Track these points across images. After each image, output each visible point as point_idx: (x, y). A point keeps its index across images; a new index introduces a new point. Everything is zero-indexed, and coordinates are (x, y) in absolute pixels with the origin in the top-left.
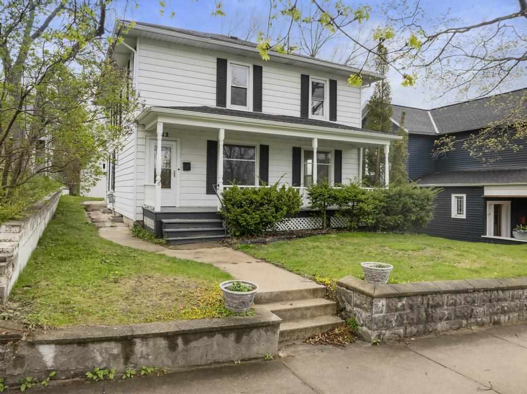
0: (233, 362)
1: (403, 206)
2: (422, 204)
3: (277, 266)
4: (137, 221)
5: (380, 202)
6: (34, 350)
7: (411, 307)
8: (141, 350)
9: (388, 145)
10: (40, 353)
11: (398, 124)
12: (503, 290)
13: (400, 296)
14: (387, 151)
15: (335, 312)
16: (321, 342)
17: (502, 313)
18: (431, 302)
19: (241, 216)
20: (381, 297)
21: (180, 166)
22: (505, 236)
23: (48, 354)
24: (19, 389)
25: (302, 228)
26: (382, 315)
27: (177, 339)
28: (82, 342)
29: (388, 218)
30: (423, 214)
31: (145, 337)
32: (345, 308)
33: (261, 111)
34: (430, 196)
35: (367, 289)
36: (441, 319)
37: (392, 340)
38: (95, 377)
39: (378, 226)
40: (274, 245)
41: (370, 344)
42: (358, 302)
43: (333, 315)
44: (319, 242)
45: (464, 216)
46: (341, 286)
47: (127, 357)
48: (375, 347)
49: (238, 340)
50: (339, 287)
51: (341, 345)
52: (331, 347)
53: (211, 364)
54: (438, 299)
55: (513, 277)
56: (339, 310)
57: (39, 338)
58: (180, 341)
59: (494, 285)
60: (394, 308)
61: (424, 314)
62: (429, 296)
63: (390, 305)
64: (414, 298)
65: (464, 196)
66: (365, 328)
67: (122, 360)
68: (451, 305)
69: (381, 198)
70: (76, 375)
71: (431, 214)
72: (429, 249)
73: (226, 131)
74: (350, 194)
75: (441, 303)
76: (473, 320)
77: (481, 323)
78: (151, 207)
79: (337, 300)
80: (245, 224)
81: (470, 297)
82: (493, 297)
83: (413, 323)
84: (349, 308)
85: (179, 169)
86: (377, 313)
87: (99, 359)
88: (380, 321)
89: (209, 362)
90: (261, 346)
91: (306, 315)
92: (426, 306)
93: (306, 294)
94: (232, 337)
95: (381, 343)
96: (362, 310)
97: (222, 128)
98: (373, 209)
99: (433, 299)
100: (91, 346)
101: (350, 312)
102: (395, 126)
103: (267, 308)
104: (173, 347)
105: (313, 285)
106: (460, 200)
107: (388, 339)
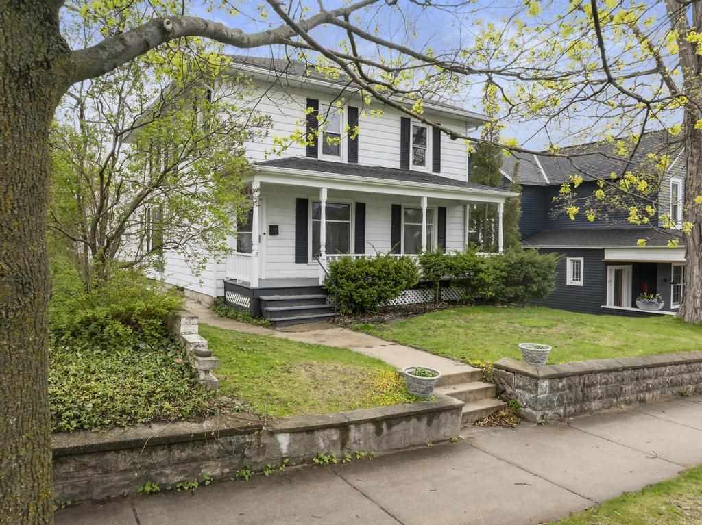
0: (425, 444)
1: (524, 276)
2: (544, 273)
3: (416, 348)
4: (218, 297)
5: (501, 271)
6: (273, 439)
7: (570, 387)
8: (354, 435)
9: (502, 202)
10: (277, 441)
11: (510, 178)
12: (648, 367)
13: (561, 377)
14: (501, 210)
15: (494, 395)
16: (489, 425)
17: (647, 391)
18: (587, 382)
19: (355, 291)
20: (545, 378)
21: (266, 229)
22: (626, 306)
23: (284, 440)
24: (264, 474)
25: (411, 302)
26: (545, 395)
27: (382, 423)
28: (310, 430)
29: (509, 289)
30: (546, 284)
31: (358, 423)
32: (505, 390)
33: (357, 162)
34: (552, 264)
35: (530, 370)
36: (595, 398)
37: (553, 419)
38: (321, 463)
39: (497, 299)
40: (396, 325)
41: (536, 425)
42: (521, 384)
43: (492, 398)
44: (441, 319)
45: (581, 283)
46: (499, 369)
47: (344, 442)
48: (540, 426)
49: (429, 423)
50: (497, 370)
51: (508, 426)
52: (501, 428)
53: (408, 447)
54: (592, 378)
55: (656, 354)
56: (499, 393)
57: (278, 427)
58: (384, 426)
59: (641, 363)
60: (556, 388)
61: (581, 393)
62: (585, 376)
63: (553, 385)
64: (572, 378)
65: (582, 260)
66: (528, 410)
67: (339, 446)
68: (603, 384)
69: (502, 267)
70: (304, 461)
71: (553, 284)
72: (561, 326)
73: (329, 190)
74: (468, 263)
75: (595, 382)
76: (622, 399)
77: (629, 402)
78: (239, 281)
79: (495, 382)
80: (360, 300)
81: (620, 375)
82: (640, 374)
83: (572, 403)
84: (509, 390)
85: (264, 234)
86: (542, 393)
87: (322, 445)
88: (544, 401)
89: (406, 445)
90: (448, 428)
91: (469, 399)
92: (582, 385)
93: (465, 377)
94: (425, 421)
95: (544, 423)
96: (524, 392)
97: (324, 186)
98: (494, 280)
99: (588, 379)
100: (317, 433)
101: (511, 394)
102: (505, 178)
103: (442, 392)
104: (379, 432)
105: (468, 369)
106: (576, 264)
107: (551, 419)
